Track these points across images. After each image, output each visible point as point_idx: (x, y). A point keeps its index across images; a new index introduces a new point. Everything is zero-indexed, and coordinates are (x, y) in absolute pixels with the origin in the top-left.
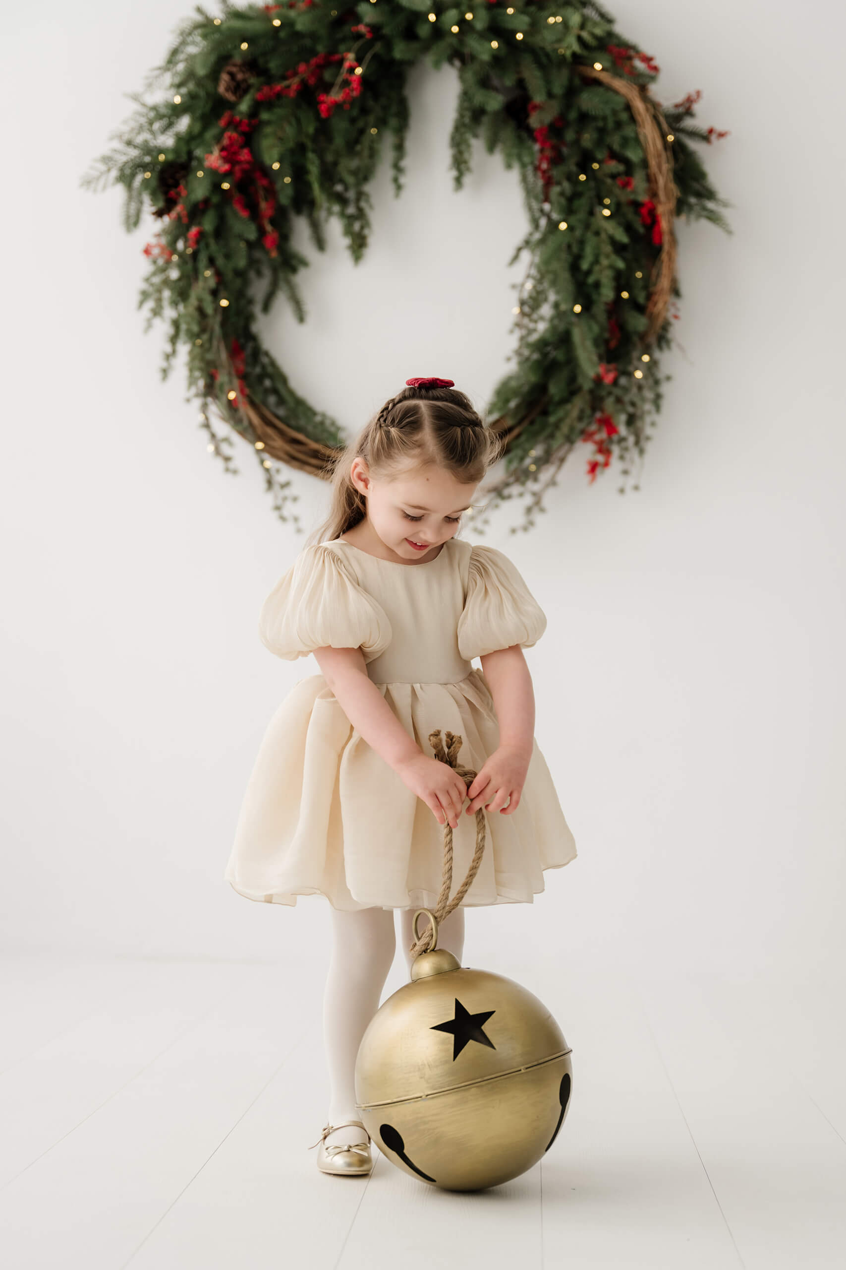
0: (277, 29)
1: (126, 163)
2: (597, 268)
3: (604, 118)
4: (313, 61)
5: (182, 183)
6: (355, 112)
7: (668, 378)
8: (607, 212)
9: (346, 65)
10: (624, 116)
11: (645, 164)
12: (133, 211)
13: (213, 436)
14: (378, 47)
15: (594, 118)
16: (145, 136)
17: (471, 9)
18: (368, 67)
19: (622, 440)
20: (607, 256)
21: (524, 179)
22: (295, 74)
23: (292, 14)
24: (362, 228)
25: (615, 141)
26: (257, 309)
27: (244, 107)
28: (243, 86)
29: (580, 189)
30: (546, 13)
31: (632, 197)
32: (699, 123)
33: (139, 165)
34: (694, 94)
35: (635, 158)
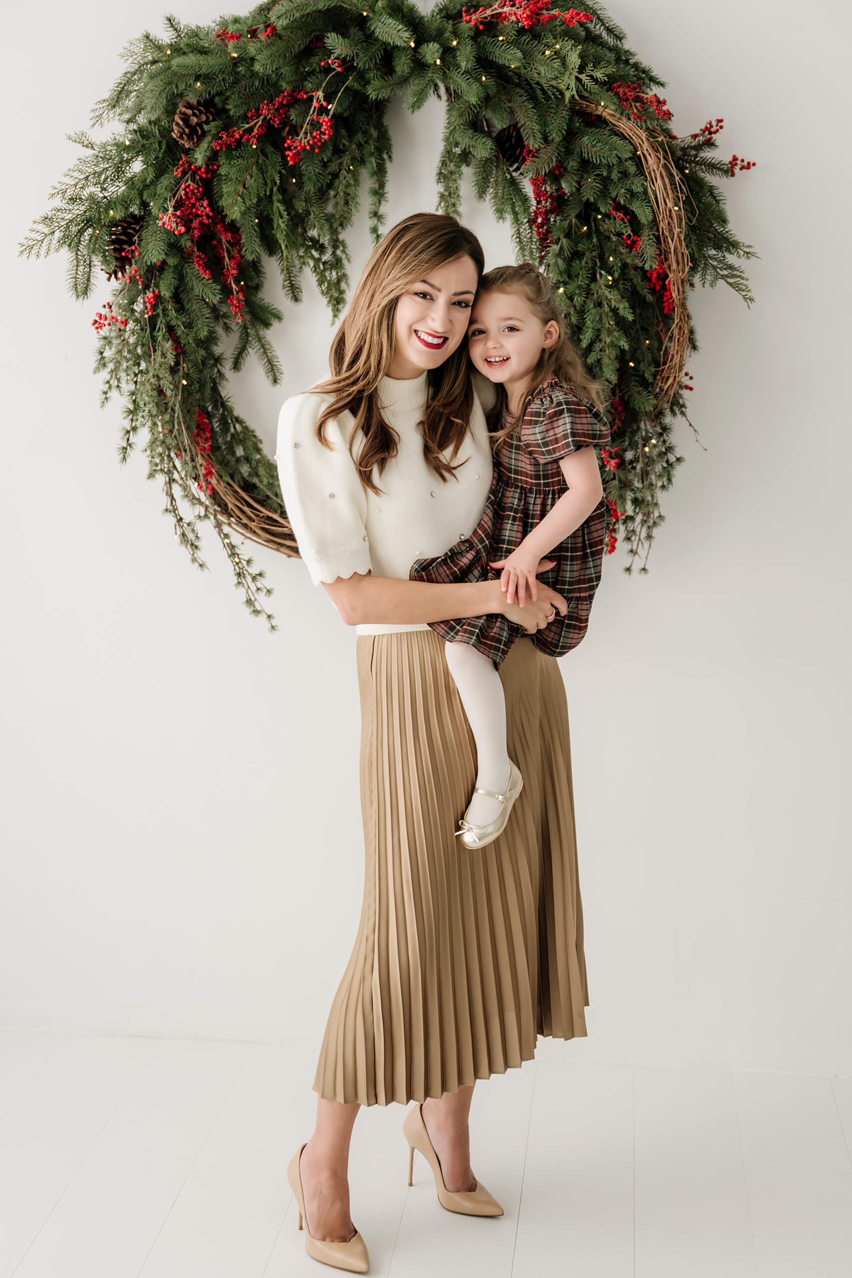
0: (236, 62)
1: (72, 222)
2: (598, 346)
3: (610, 167)
4: (278, 100)
5: (136, 238)
6: (328, 154)
7: (679, 460)
8: (610, 278)
9: (315, 104)
10: (632, 167)
11: (655, 223)
12: (81, 276)
13: (181, 519)
14: (350, 82)
15: (598, 167)
16: (93, 190)
17: (456, 34)
18: (339, 104)
19: (628, 519)
20: (610, 332)
21: (518, 233)
22: (257, 113)
23: (252, 49)
24: (339, 281)
25: (620, 194)
26: (227, 368)
27: (200, 157)
28: (199, 131)
29: (581, 247)
30: (541, 47)
31: (639, 263)
32: (720, 154)
33: (89, 222)
34: (714, 123)
35: (643, 214)
